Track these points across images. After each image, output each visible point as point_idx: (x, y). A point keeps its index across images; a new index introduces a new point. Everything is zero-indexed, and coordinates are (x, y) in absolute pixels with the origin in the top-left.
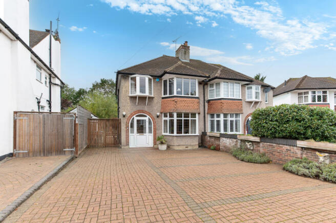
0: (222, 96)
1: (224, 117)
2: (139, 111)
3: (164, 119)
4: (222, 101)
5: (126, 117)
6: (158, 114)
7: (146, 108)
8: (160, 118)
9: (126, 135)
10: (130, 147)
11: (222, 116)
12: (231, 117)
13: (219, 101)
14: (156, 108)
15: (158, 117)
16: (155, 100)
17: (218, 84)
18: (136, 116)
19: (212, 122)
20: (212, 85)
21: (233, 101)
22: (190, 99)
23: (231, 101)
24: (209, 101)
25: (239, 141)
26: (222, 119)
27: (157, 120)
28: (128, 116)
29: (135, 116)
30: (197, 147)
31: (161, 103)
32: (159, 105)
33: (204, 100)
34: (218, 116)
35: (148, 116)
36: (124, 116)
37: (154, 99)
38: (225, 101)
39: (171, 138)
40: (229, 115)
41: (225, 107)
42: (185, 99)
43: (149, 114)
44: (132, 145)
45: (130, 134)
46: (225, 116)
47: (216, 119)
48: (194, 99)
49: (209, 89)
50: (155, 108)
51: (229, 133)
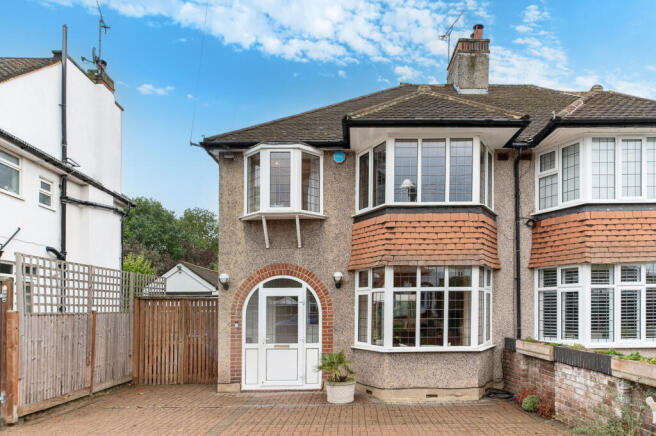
0: (586, 197)
1: (595, 279)
2: (275, 268)
3: (359, 291)
4: (586, 214)
5: (233, 290)
6: (338, 275)
7: (298, 258)
8: (346, 288)
9: (233, 348)
10: (244, 387)
11: (585, 274)
12: (624, 279)
13: (574, 216)
14: (333, 257)
15: (339, 285)
16: (331, 230)
17: (571, 151)
18: (267, 285)
19: (549, 300)
20: (548, 159)
21: (637, 214)
22: (446, 216)
23: (628, 213)
24: (536, 221)
25: (621, 389)
26: (585, 286)
27: (336, 295)
28: (240, 284)
29: (260, 285)
30: (474, 396)
31: (349, 237)
32: (344, 244)
33: (517, 218)
34: (571, 276)
35: (305, 285)
36: (226, 286)
37: (325, 225)
38: (595, 213)
39: (374, 360)
40: (618, 272)
41: (598, 236)
42: (428, 216)
43: (310, 277)
44: (250, 382)
45: (245, 345)
46: (601, 273)
47: (562, 288)
48: (463, 216)
49: (538, 174)
50: (330, 257)
51: (586, 340)
